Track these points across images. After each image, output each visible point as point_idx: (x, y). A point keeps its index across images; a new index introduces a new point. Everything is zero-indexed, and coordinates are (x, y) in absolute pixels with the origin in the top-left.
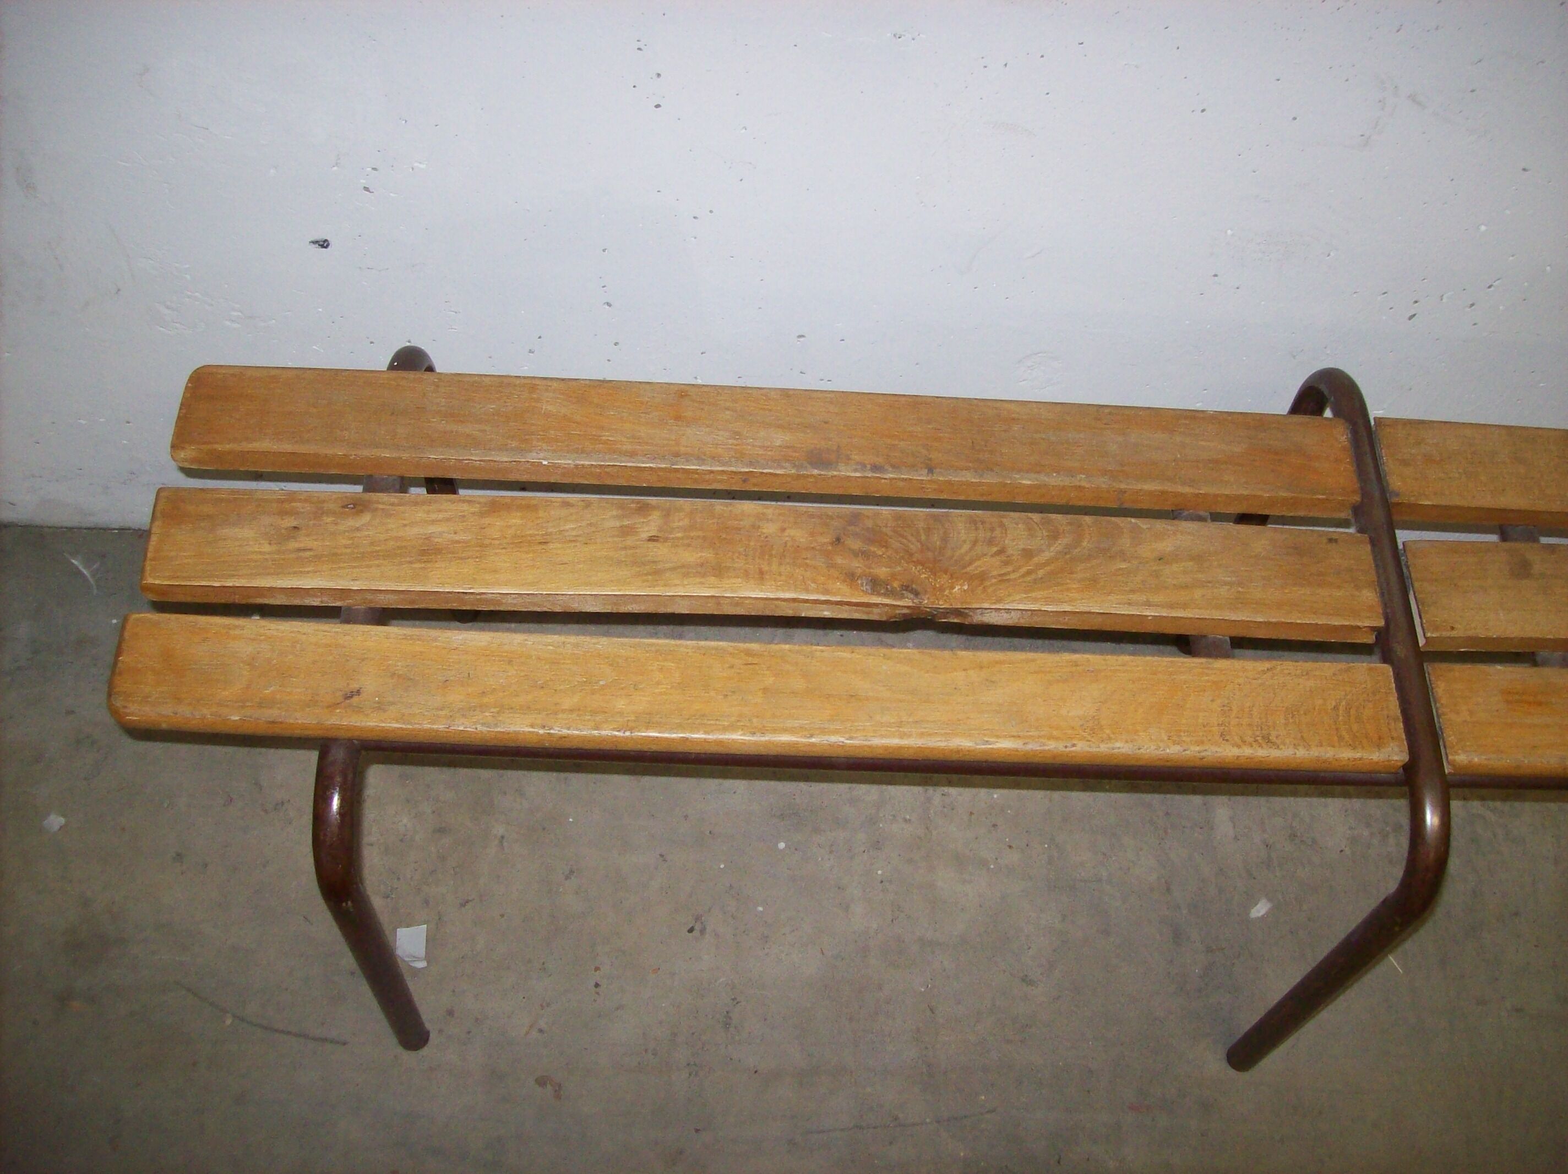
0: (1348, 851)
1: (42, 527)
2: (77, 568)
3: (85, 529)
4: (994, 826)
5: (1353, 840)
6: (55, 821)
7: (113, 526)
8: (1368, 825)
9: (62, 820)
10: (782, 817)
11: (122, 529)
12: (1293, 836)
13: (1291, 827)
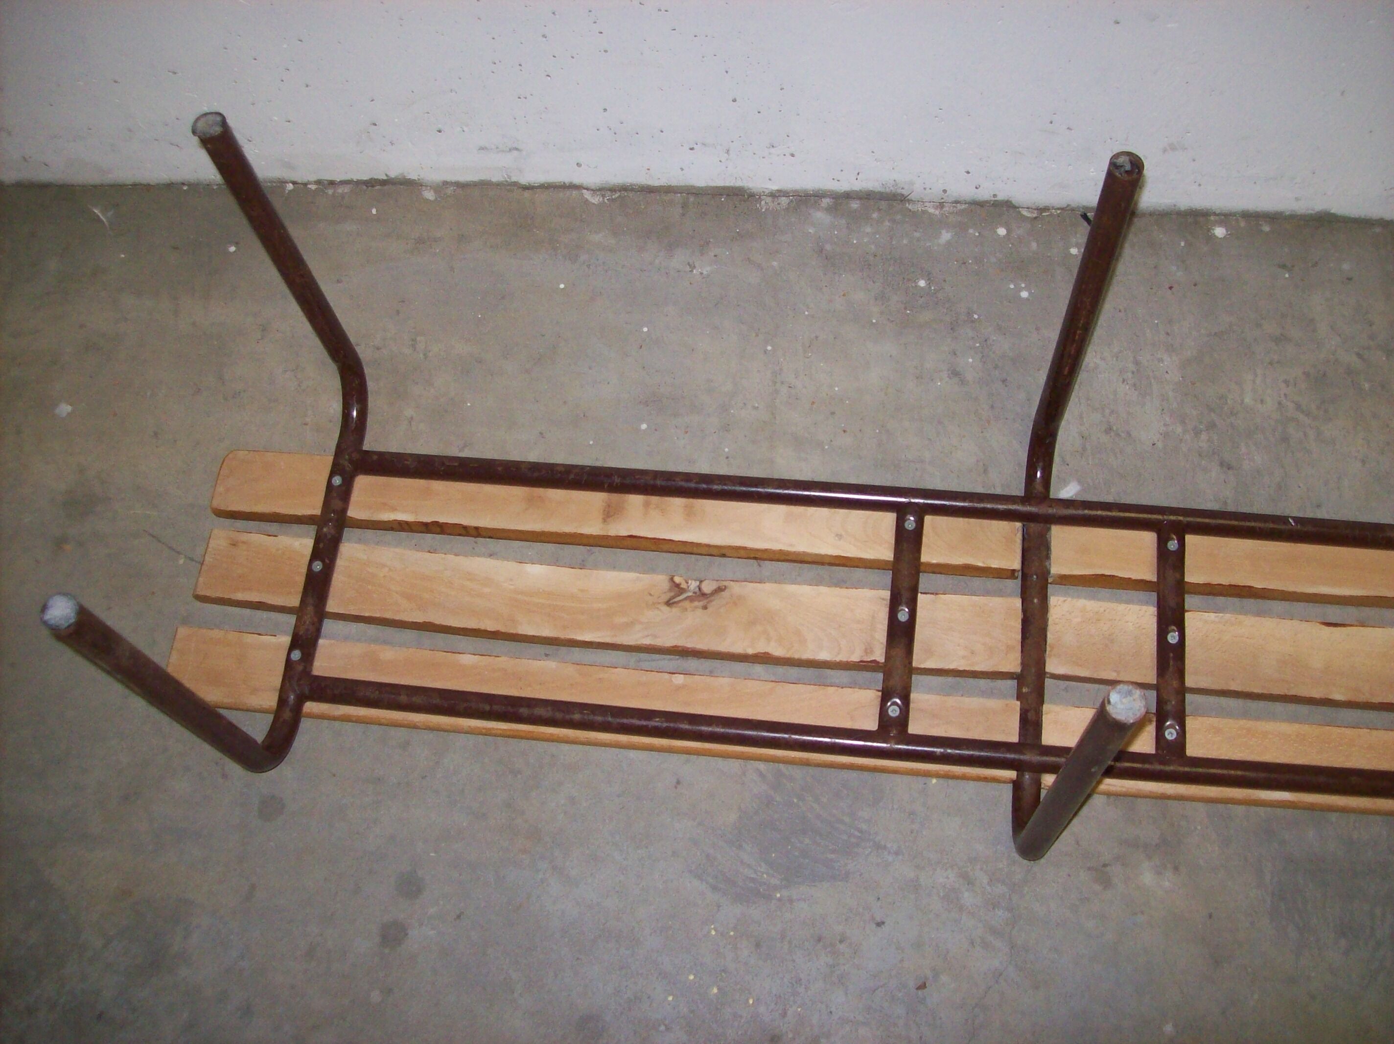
0: (1160, 445)
1: (73, 186)
2: (98, 216)
3: (107, 186)
4: (833, 413)
5: (1166, 435)
6: (65, 409)
7: (128, 183)
8: (1183, 422)
9: (69, 408)
10: (646, 404)
11: (135, 185)
12: (1109, 430)
13: (1109, 422)
